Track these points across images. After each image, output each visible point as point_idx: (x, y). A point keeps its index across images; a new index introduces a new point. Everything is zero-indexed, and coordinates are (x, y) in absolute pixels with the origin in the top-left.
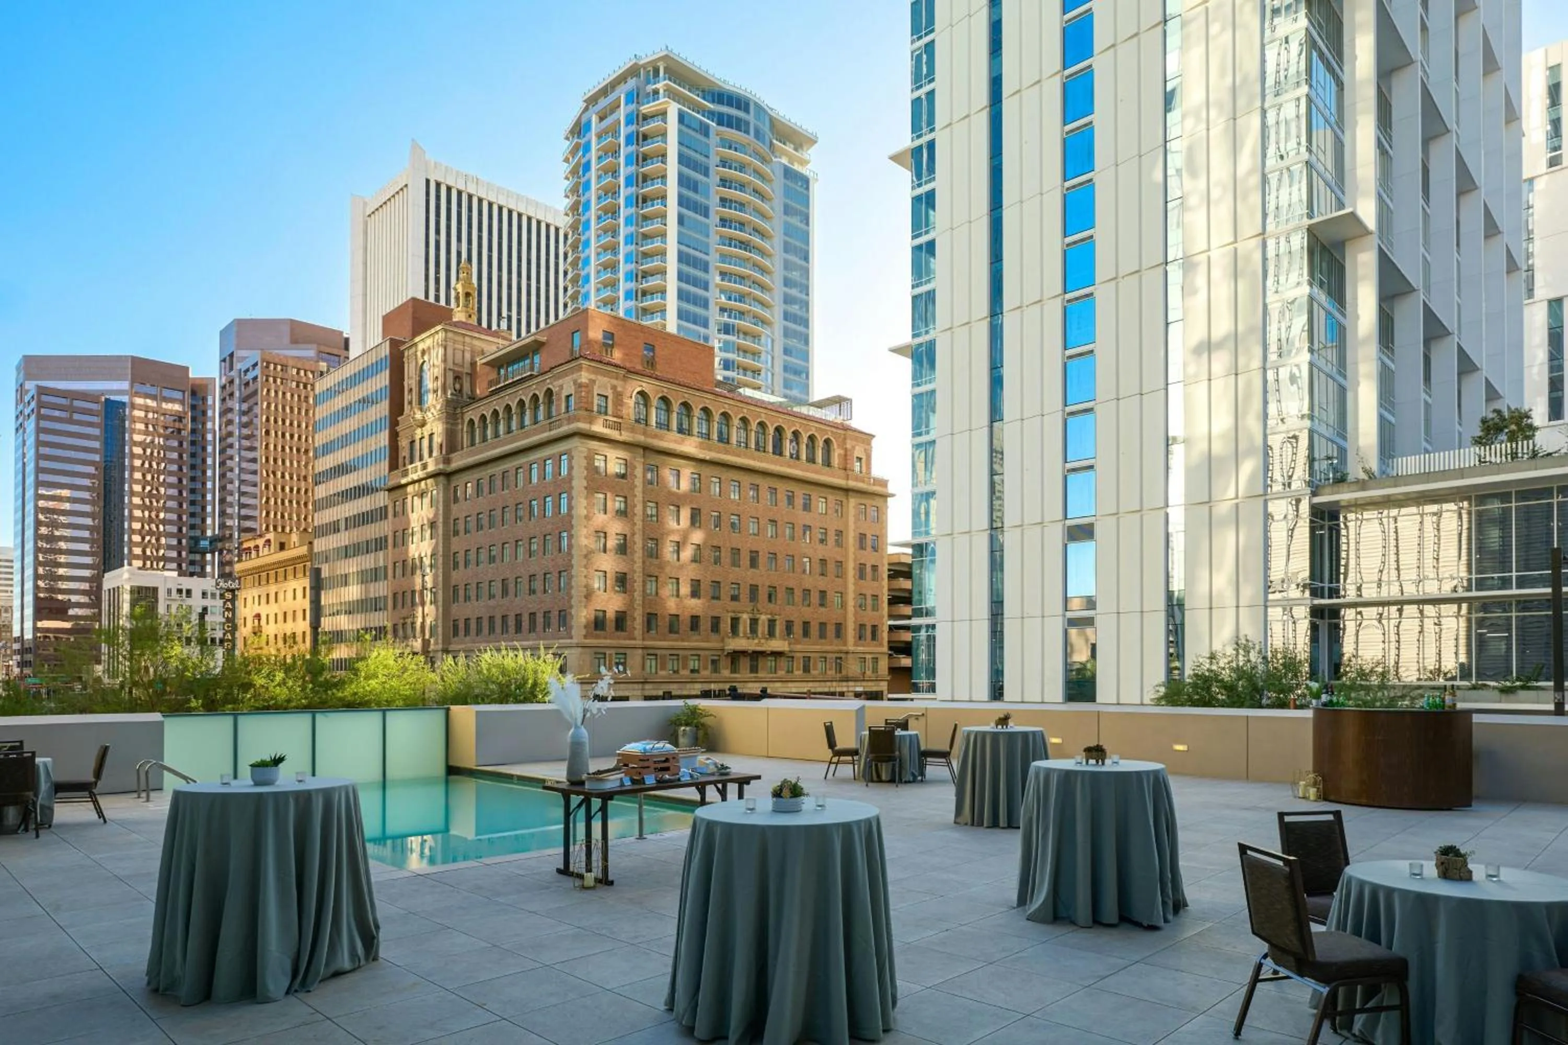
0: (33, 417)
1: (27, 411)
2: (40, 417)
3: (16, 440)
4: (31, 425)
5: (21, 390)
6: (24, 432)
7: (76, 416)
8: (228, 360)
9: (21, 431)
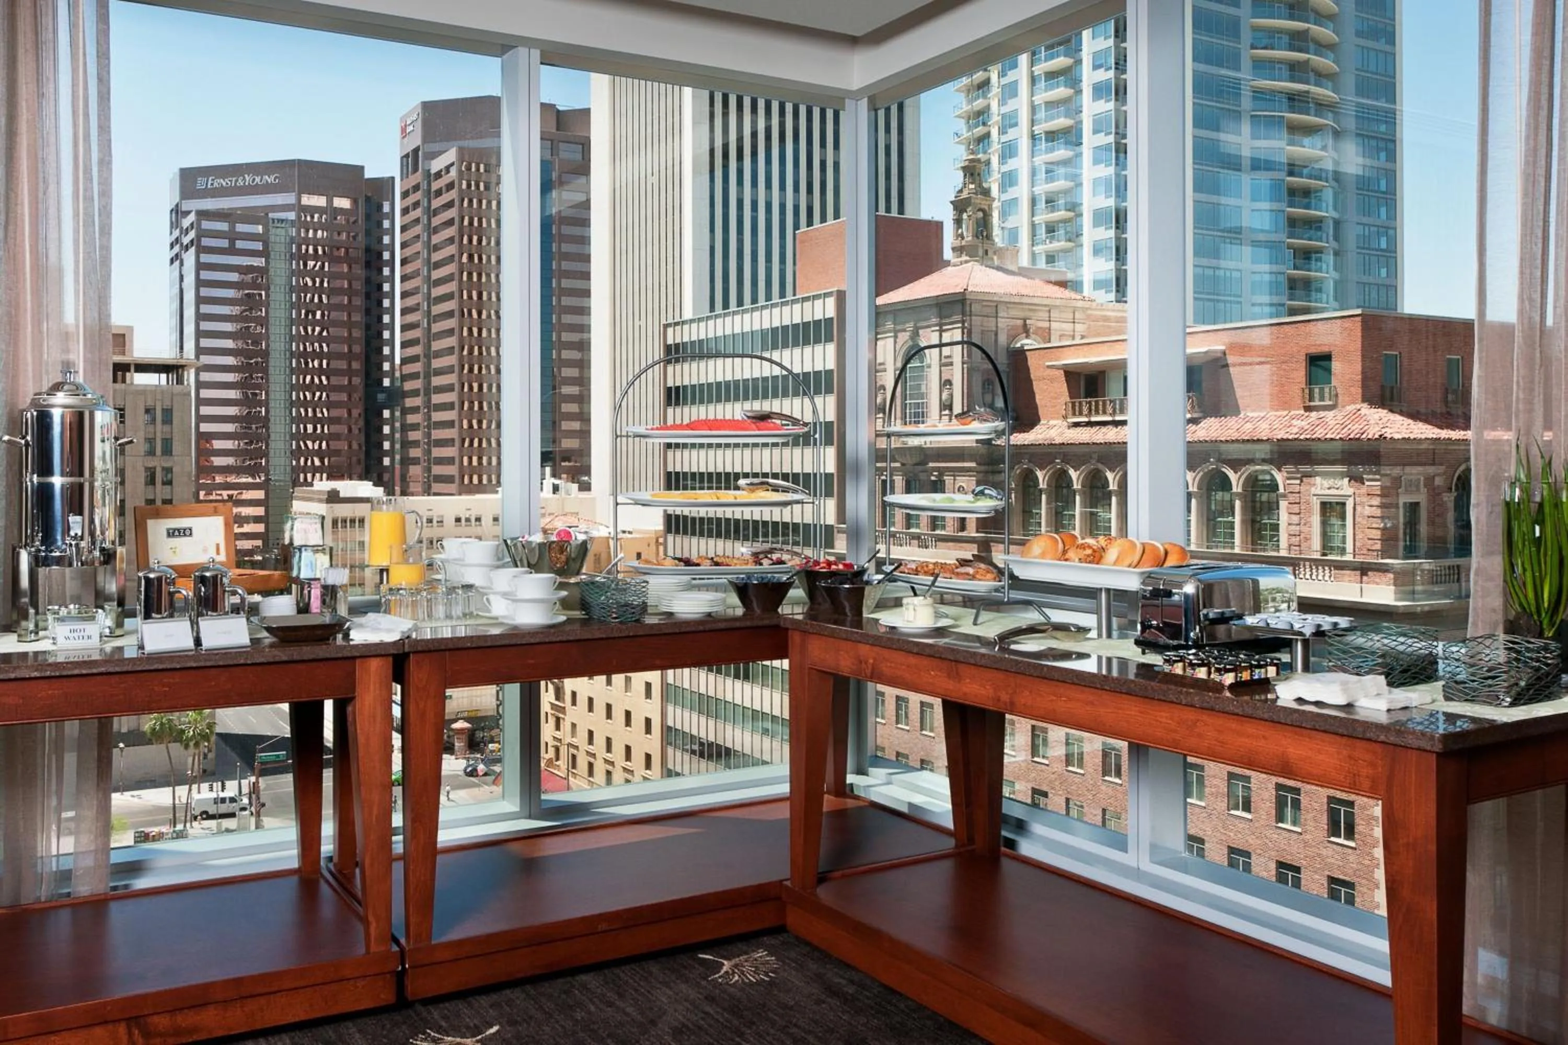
0: (192, 250)
1: (186, 240)
2: (201, 250)
3: (171, 272)
4: (190, 258)
5: (178, 213)
6: (182, 264)
7: (240, 244)
8: (411, 160)
9: (177, 263)
